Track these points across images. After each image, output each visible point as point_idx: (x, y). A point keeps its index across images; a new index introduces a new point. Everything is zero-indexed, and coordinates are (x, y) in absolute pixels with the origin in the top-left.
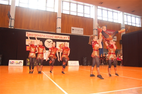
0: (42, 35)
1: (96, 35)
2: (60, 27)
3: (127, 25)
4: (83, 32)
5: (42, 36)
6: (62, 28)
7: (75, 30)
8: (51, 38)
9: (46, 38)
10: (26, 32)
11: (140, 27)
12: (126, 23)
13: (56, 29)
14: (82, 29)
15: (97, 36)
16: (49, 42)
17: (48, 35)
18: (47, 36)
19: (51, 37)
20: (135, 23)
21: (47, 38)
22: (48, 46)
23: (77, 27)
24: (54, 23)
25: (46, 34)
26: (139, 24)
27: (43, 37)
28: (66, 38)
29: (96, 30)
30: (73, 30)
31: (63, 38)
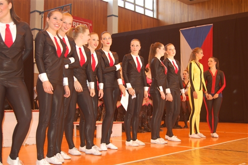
3: (124, 8)
11: (153, 18)
12: (121, 4)
20: (144, 7)
26: (153, 11)
29: (40, 13)
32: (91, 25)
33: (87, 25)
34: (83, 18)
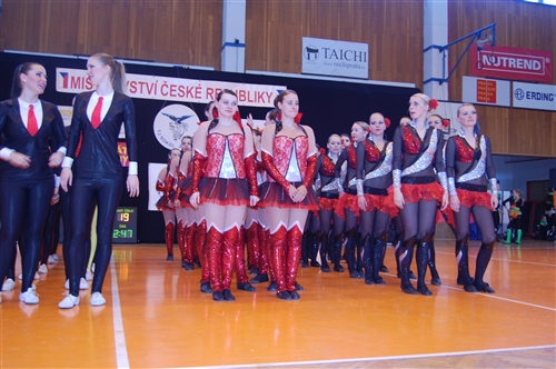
0: (142, 83)
1: (441, 81)
2: (237, 41)
4: (366, 64)
5: (138, 86)
6: (252, 46)
7: (321, 52)
8: (190, 100)
9: (159, 97)
10: (59, 70)
13: (219, 47)
14: (364, 48)
15: (445, 85)
16: (179, 121)
17: (171, 81)
18: (166, 90)
19: (189, 92)
21: (168, 98)
22: (171, 140)
23: (334, 38)
24: (211, 18)
25: (161, 80)
27: (145, 96)
28: (265, 96)
29: (441, 49)
30: (312, 55)
31: (252, 98)
32: (548, 60)
33: (540, 61)
34: (531, 48)
